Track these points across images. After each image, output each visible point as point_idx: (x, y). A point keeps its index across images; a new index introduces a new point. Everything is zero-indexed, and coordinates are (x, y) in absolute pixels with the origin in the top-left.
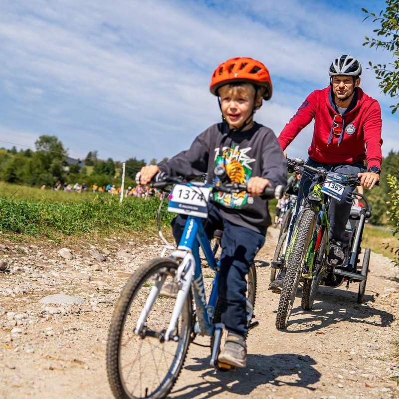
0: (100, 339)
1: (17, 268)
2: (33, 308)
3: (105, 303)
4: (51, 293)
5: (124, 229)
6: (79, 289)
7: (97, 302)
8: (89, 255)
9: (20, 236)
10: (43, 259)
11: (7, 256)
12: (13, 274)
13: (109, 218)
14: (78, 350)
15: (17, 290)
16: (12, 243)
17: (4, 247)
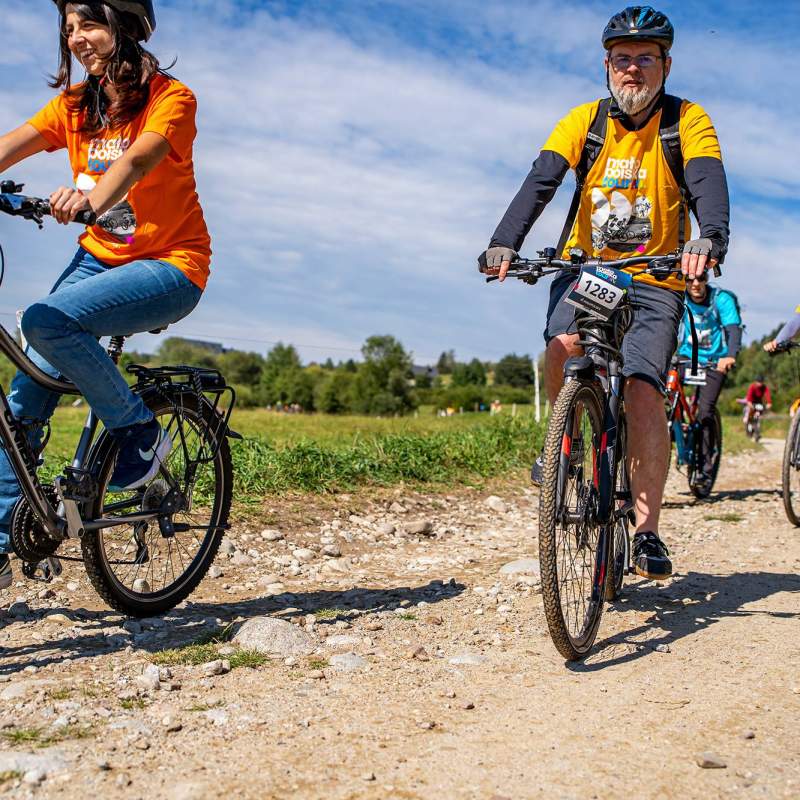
1: (443, 530)
2: (498, 580)
4: (507, 559)
8: (527, 503)
9: (429, 485)
10: (470, 514)
11: (423, 514)
12: (442, 538)
13: (535, 447)
15: (460, 558)
16: (423, 496)
17: (414, 502)
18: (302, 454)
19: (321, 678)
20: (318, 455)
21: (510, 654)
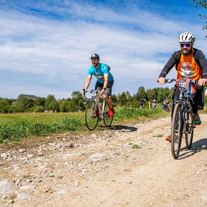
0: (119, 170)
1: (76, 145)
2: (87, 160)
3: (116, 154)
4: (93, 153)
5: (115, 123)
6: (103, 150)
7: (112, 154)
9: (75, 132)
10: (86, 140)
11: (72, 141)
12: (76, 148)
14: (111, 176)
15: (79, 154)
16: (72, 135)
17: (70, 137)
18: (36, 126)
19: (12, 203)
20: (42, 125)
21: (79, 187)
